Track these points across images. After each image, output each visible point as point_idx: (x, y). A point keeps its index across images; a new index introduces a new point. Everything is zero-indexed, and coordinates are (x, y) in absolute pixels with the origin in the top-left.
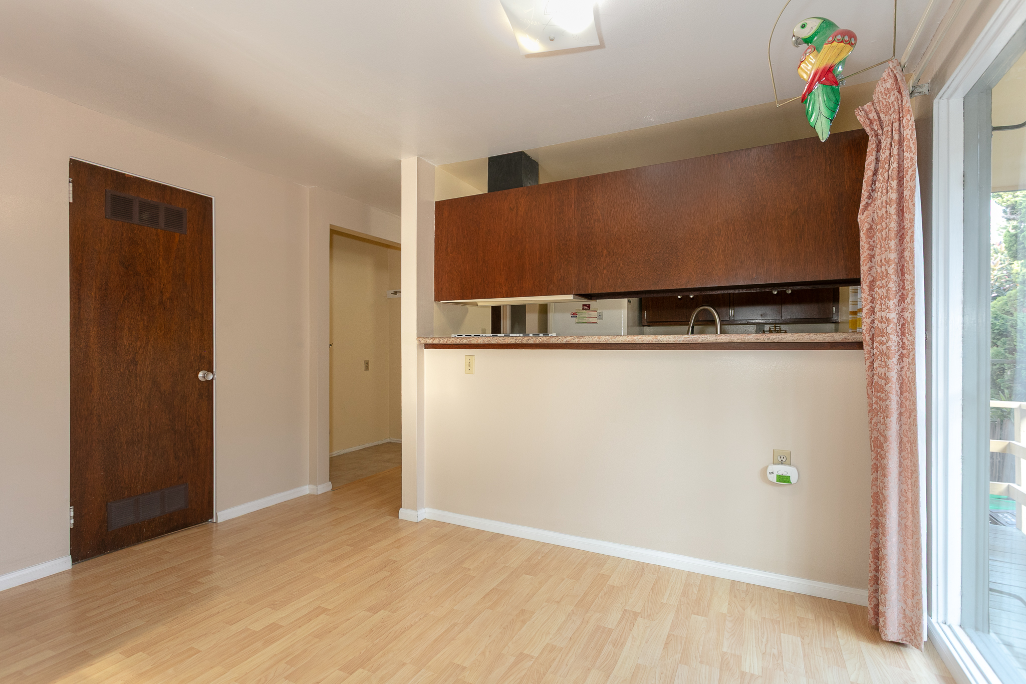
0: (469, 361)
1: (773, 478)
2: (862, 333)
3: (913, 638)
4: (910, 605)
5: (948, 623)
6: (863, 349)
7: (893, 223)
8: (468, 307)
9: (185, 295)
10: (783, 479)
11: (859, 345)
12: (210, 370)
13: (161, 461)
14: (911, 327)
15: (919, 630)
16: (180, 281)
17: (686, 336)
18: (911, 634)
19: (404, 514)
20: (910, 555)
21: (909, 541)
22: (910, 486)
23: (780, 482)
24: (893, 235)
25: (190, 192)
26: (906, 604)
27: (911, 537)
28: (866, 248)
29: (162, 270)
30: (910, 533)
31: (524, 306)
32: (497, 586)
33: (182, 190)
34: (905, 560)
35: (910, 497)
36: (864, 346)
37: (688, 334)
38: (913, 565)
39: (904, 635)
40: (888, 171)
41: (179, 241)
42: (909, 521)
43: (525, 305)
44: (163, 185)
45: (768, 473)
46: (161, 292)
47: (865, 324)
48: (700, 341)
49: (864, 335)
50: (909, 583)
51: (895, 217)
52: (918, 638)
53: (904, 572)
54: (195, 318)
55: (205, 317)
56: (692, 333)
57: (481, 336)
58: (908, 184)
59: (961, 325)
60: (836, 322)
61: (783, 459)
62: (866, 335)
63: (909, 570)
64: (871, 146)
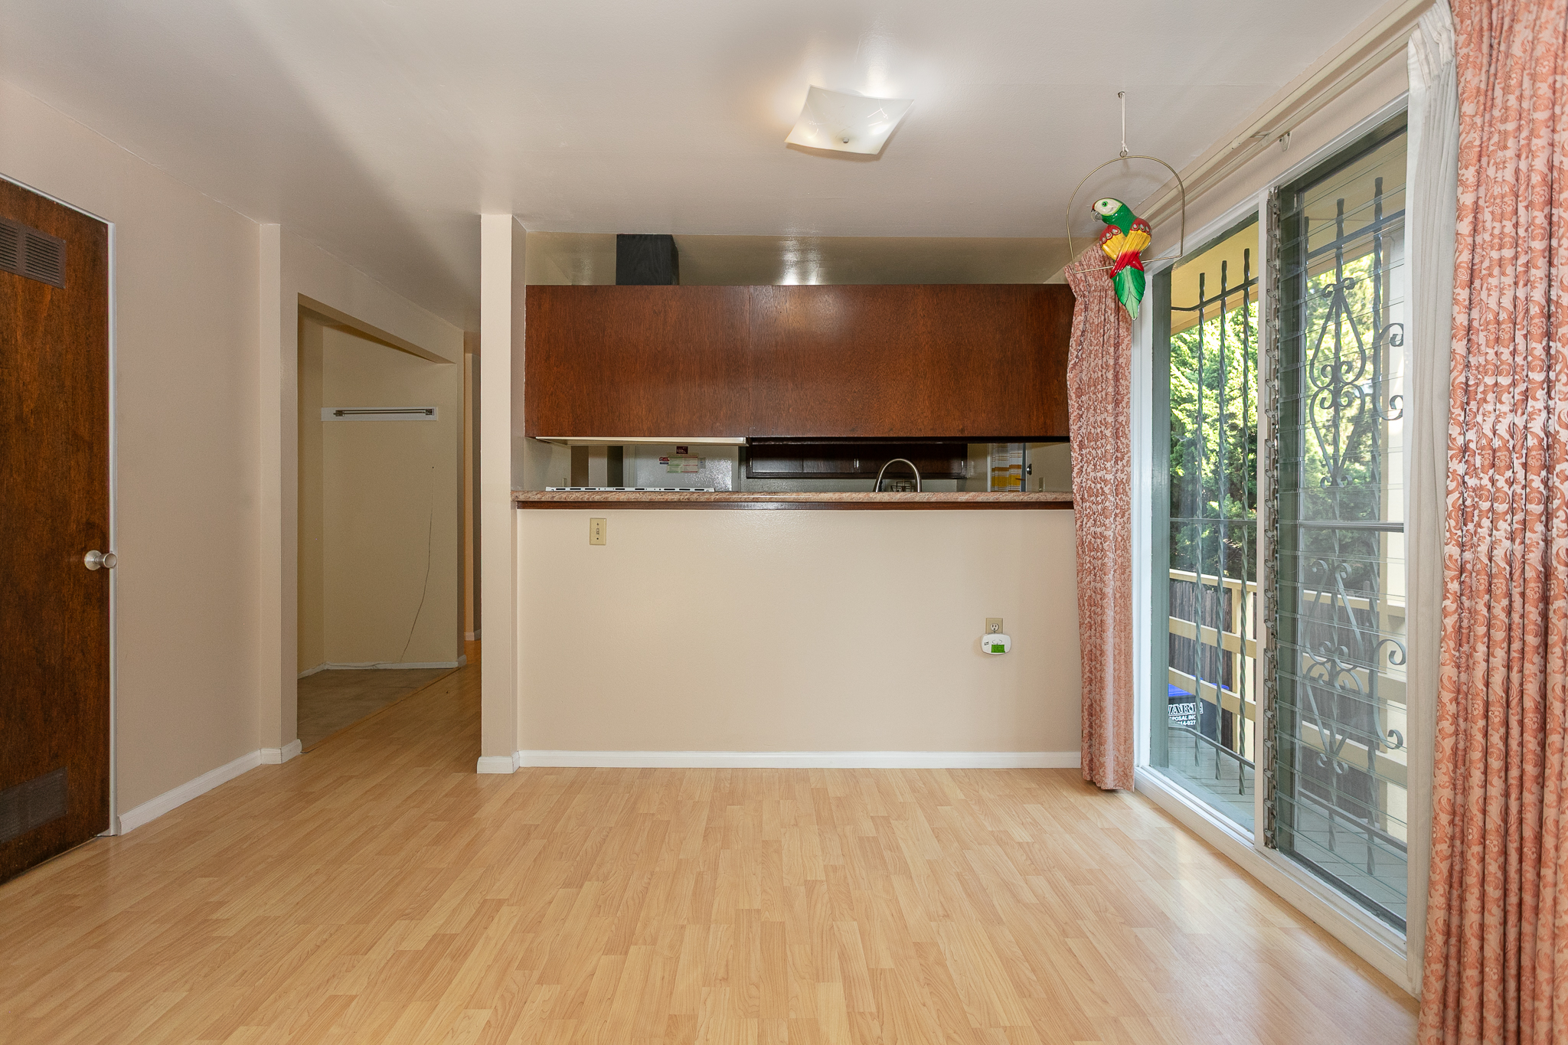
0: (597, 527)
1: (988, 649)
2: (1072, 492)
3: (1125, 781)
4: (1122, 752)
5: (1140, 766)
6: (1073, 508)
7: (1110, 387)
8: (553, 446)
9: (61, 405)
10: (998, 649)
11: (1069, 505)
12: (104, 549)
13: (20, 730)
14: (1127, 488)
15: (1130, 772)
16: (52, 379)
17: (872, 495)
18: (1123, 778)
19: (488, 764)
20: (1123, 704)
21: (1122, 691)
22: (1123, 639)
23: (995, 652)
24: (1110, 399)
25: (70, 209)
26: (1119, 751)
27: (1123, 687)
28: (1076, 407)
29: (22, 354)
30: (1122, 684)
31: (586, 448)
32: (707, 824)
33: (57, 203)
34: (1118, 710)
35: (1123, 649)
36: (1075, 506)
37: (874, 491)
38: (1125, 713)
39: (1117, 781)
40: (1104, 335)
41: (52, 301)
42: (1122, 672)
43: (622, 447)
44: (24, 190)
45: (983, 644)
46: (20, 398)
47: (1076, 483)
48: (933, 500)
49: (1075, 494)
50: (1122, 730)
51: (1112, 382)
52: (1130, 780)
53: (1117, 721)
54: (78, 450)
55: (95, 448)
56: (880, 490)
57: (597, 489)
58: (1125, 352)
59: (1151, 487)
60: (964, 478)
61: (995, 627)
62: (1077, 495)
63: (1122, 718)
64: (1079, 307)
